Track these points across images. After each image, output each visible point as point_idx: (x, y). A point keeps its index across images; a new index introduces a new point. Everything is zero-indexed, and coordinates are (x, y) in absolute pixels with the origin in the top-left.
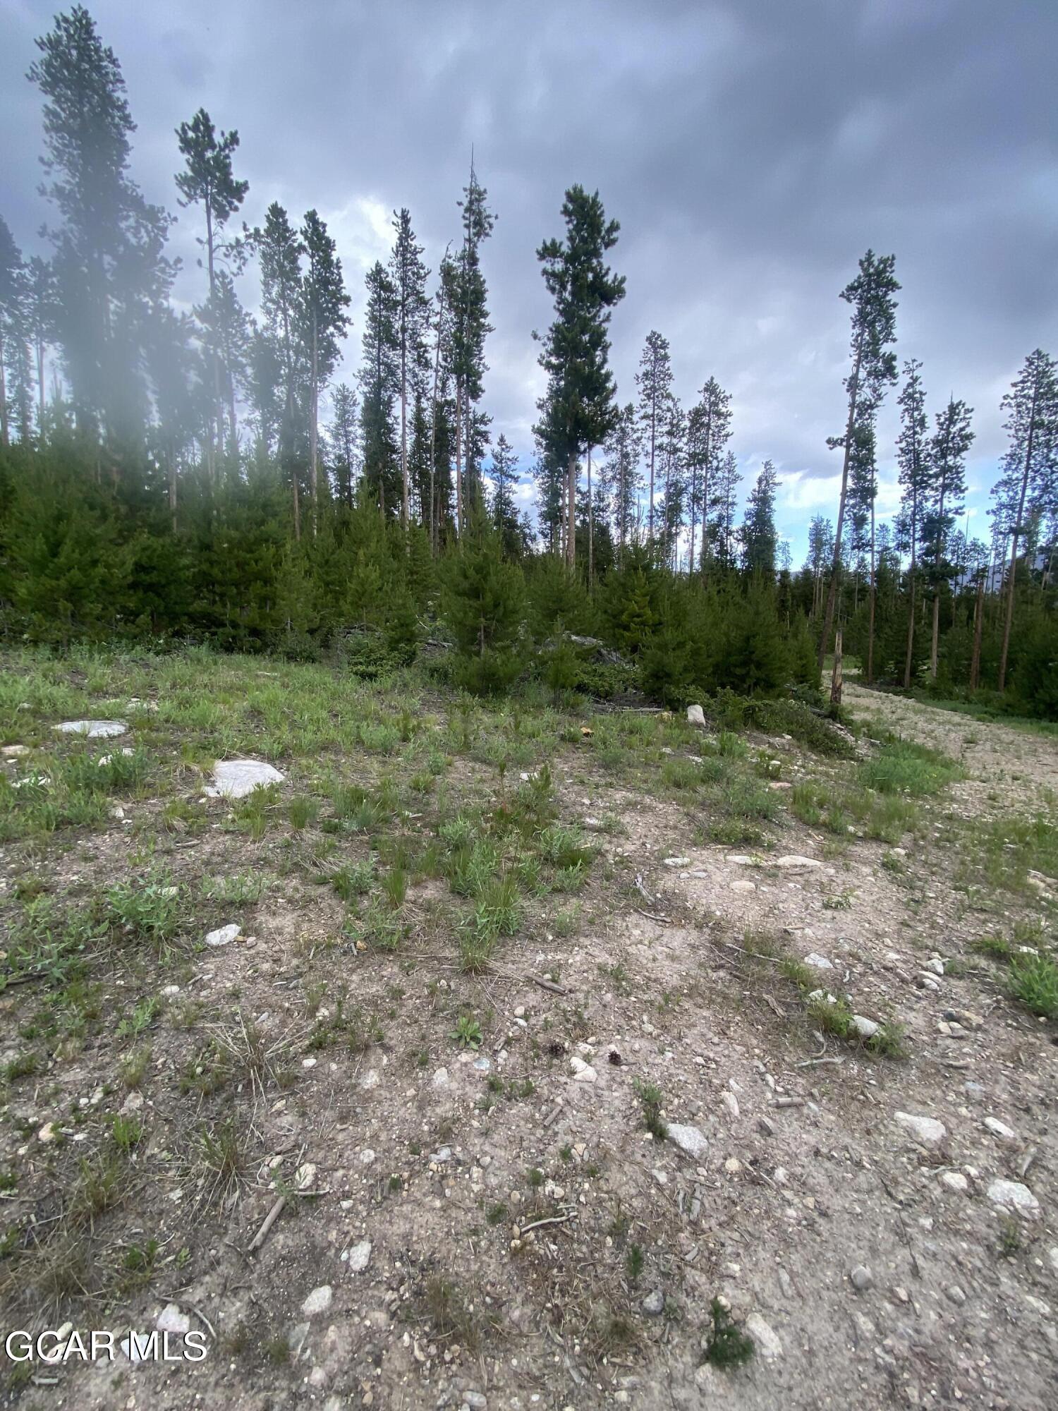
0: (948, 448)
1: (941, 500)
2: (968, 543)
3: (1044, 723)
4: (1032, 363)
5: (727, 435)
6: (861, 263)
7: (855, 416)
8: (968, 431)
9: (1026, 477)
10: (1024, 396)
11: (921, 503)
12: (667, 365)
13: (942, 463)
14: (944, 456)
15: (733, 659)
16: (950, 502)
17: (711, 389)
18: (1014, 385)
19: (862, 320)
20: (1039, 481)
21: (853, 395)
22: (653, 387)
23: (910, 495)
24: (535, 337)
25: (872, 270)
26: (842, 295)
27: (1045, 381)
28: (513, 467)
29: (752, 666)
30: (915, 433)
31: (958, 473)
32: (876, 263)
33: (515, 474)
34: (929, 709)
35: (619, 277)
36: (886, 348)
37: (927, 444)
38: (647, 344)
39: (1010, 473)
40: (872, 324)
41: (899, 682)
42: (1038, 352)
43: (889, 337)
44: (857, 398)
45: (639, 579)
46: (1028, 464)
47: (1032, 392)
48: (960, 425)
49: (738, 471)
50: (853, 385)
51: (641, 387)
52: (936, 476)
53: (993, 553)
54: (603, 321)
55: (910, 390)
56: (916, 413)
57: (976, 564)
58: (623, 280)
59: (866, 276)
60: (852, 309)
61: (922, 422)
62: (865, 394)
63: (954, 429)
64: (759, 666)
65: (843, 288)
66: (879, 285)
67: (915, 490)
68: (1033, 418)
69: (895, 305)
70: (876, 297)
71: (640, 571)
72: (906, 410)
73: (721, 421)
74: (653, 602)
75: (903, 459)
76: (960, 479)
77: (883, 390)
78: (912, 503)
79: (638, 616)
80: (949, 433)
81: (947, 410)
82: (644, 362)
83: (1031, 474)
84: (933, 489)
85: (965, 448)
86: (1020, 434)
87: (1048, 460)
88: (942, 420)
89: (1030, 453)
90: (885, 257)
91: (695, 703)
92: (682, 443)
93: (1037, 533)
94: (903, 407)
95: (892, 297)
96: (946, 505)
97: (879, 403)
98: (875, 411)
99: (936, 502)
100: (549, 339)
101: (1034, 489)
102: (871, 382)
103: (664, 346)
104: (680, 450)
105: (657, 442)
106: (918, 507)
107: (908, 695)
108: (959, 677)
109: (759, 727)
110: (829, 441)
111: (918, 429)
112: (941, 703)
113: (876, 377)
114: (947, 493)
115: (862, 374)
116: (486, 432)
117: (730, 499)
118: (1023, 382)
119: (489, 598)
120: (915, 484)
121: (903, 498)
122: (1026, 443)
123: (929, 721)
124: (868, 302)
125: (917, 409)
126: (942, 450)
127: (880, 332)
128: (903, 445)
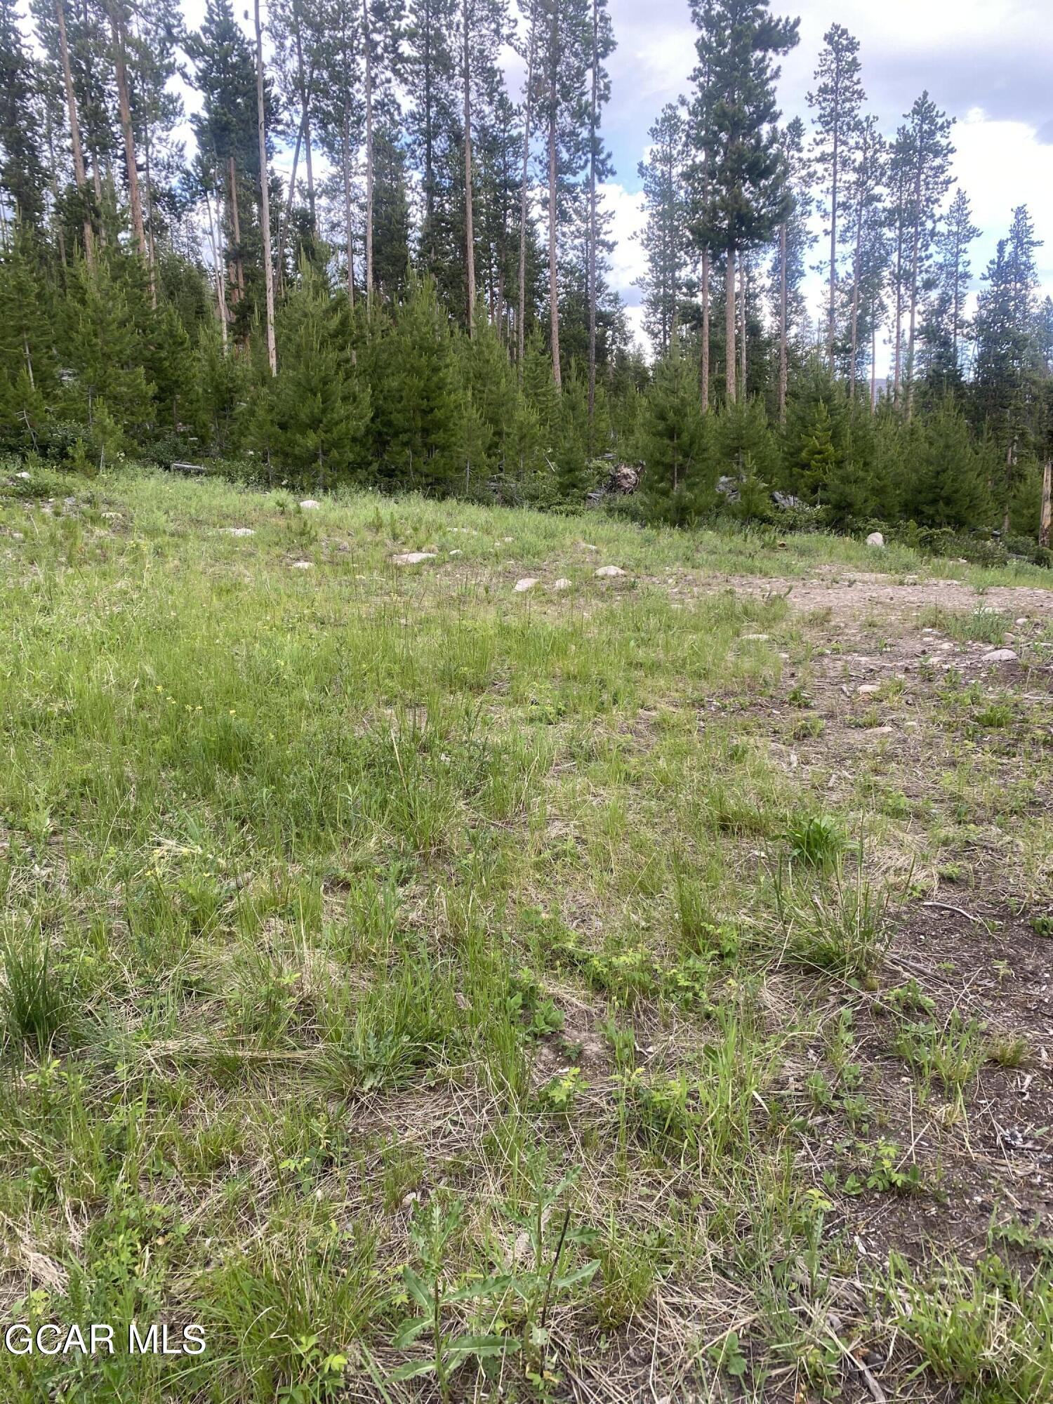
5: (949, 181)
12: (856, 77)
15: (921, 497)
17: (923, 110)
22: (834, 112)
29: (941, 503)
35: (791, 21)
38: (825, 46)
45: (820, 412)
49: (973, 221)
51: (816, 111)
54: (771, 78)
58: (797, 22)
64: (948, 502)
71: (821, 404)
73: (938, 161)
74: (836, 437)
79: (820, 453)
82: (822, 73)
91: (875, 531)
103: (853, 46)
104: (877, 198)
105: (841, 198)
117: (961, 269)
119: (685, 437)
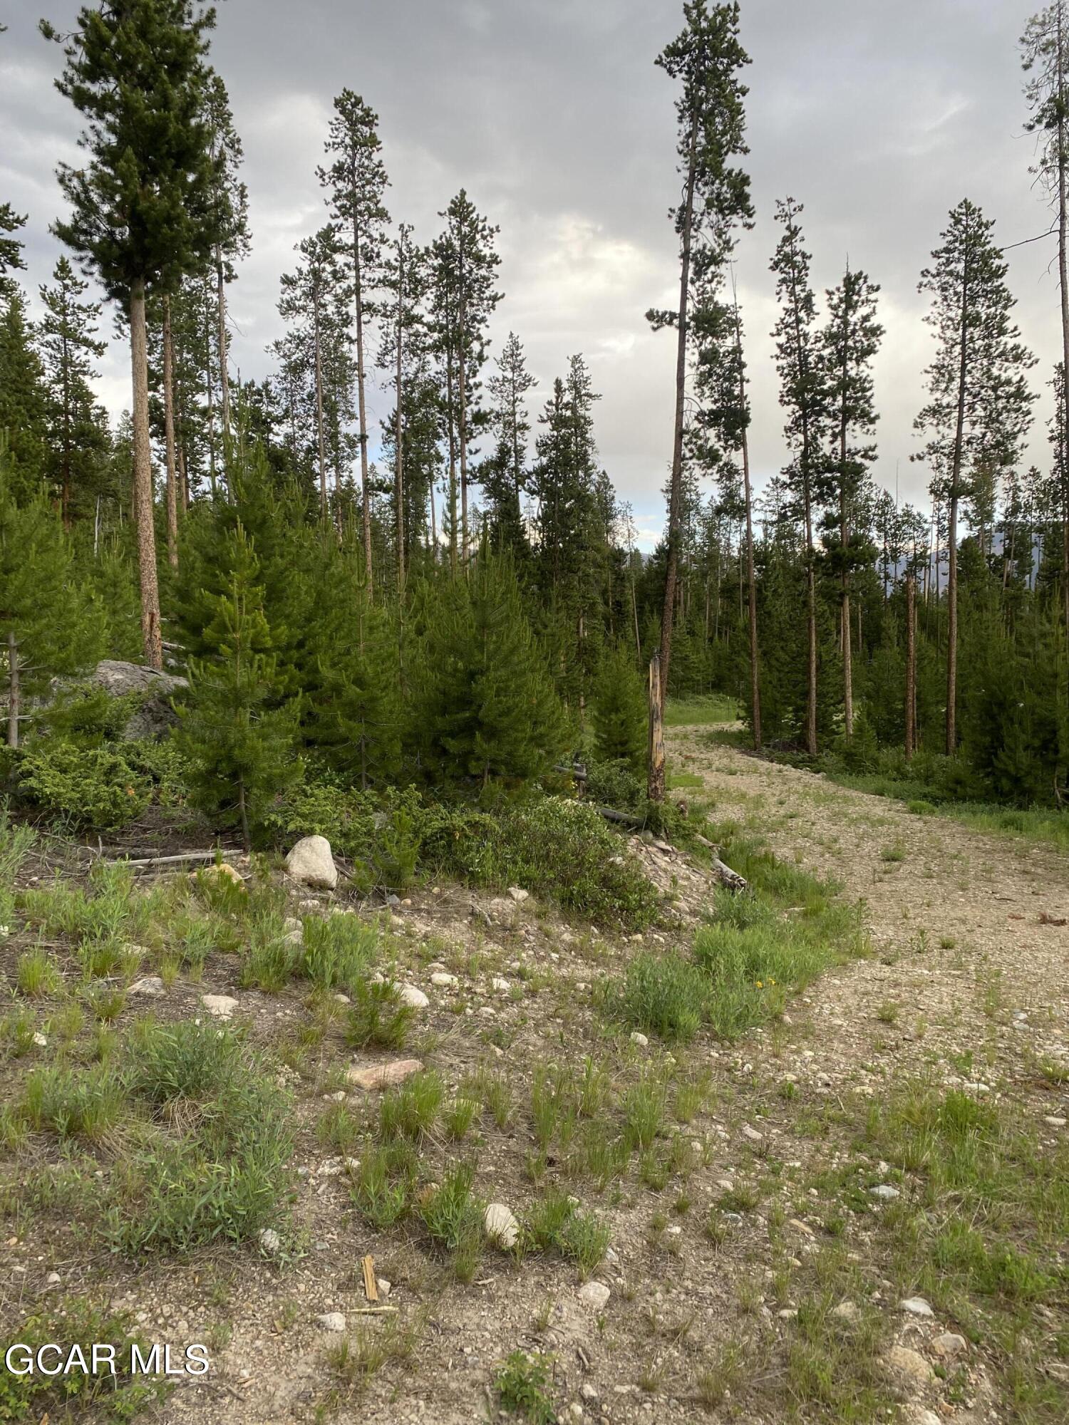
0: (846, 347)
1: (843, 432)
2: (899, 512)
3: (1010, 813)
4: (958, 222)
5: (495, 298)
6: (687, 10)
7: (690, 275)
8: (874, 321)
9: (961, 404)
10: (951, 273)
11: (815, 438)
12: (376, 157)
13: (839, 372)
14: (842, 361)
16: (857, 437)
17: (461, 210)
18: (936, 255)
19: (692, 108)
20: (980, 412)
21: (686, 239)
22: (351, 195)
23: (798, 425)
24: (48, 33)
25: (704, 24)
26: (659, 62)
27: (979, 250)
28: (90, 323)
30: (799, 321)
31: (864, 390)
32: (710, 13)
33: (96, 338)
34: (843, 791)
36: (732, 162)
37: (817, 340)
38: (335, 113)
39: (938, 395)
40: (708, 118)
41: (802, 743)
42: (966, 204)
43: (736, 145)
44: (692, 243)
46: (963, 383)
47: (960, 267)
48: (863, 311)
50: (685, 221)
51: (330, 192)
52: (832, 393)
53: (935, 528)
54: (198, 26)
55: (787, 249)
56: (798, 288)
57: (911, 544)
59: (695, 32)
60: (677, 88)
61: (807, 303)
62: (705, 238)
63: (854, 318)
64: (494, 733)
65: (660, 50)
66: (717, 53)
67: (805, 416)
68: (965, 308)
69: (744, 92)
70: (714, 71)
72: (783, 281)
73: (483, 272)
75: (783, 362)
76: (867, 401)
77: (732, 234)
78: (801, 437)
80: (846, 323)
81: (841, 284)
82: (333, 146)
83: (968, 399)
84: (829, 416)
85: (870, 350)
86: (949, 333)
87: (989, 378)
88: (835, 301)
89: (964, 366)
90: (724, 5)
91: (311, 833)
92: (423, 306)
93: (992, 499)
94: (778, 275)
95: (739, 75)
96: (851, 443)
97: (727, 255)
98: (723, 269)
99: (834, 436)
100: (77, 41)
101: (974, 423)
102: (713, 217)
103: (369, 119)
104: (418, 319)
106: (810, 447)
107: (813, 765)
108: (891, 733)
109: (464, 874)
110: (650, 316)
111: (802, 314)
112: (860, 781)
113: (721, 211)
114: (850, 424)
115: (699, 204)
116: (14, 245)
117: (518, 419)
118: (947, 250)
120: (803, 405)
121: (788, 429)
122: (958, 349)
123: (834, 818)
124: (701, 80)
125: (799, 281)
126: (839, 352)
127: (724, 133)
128: (782, 339)
